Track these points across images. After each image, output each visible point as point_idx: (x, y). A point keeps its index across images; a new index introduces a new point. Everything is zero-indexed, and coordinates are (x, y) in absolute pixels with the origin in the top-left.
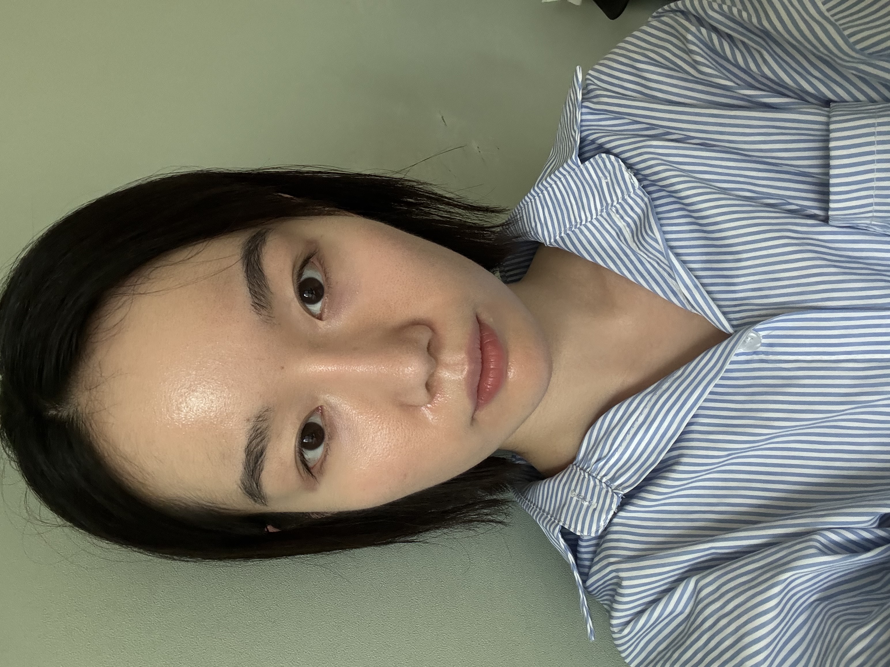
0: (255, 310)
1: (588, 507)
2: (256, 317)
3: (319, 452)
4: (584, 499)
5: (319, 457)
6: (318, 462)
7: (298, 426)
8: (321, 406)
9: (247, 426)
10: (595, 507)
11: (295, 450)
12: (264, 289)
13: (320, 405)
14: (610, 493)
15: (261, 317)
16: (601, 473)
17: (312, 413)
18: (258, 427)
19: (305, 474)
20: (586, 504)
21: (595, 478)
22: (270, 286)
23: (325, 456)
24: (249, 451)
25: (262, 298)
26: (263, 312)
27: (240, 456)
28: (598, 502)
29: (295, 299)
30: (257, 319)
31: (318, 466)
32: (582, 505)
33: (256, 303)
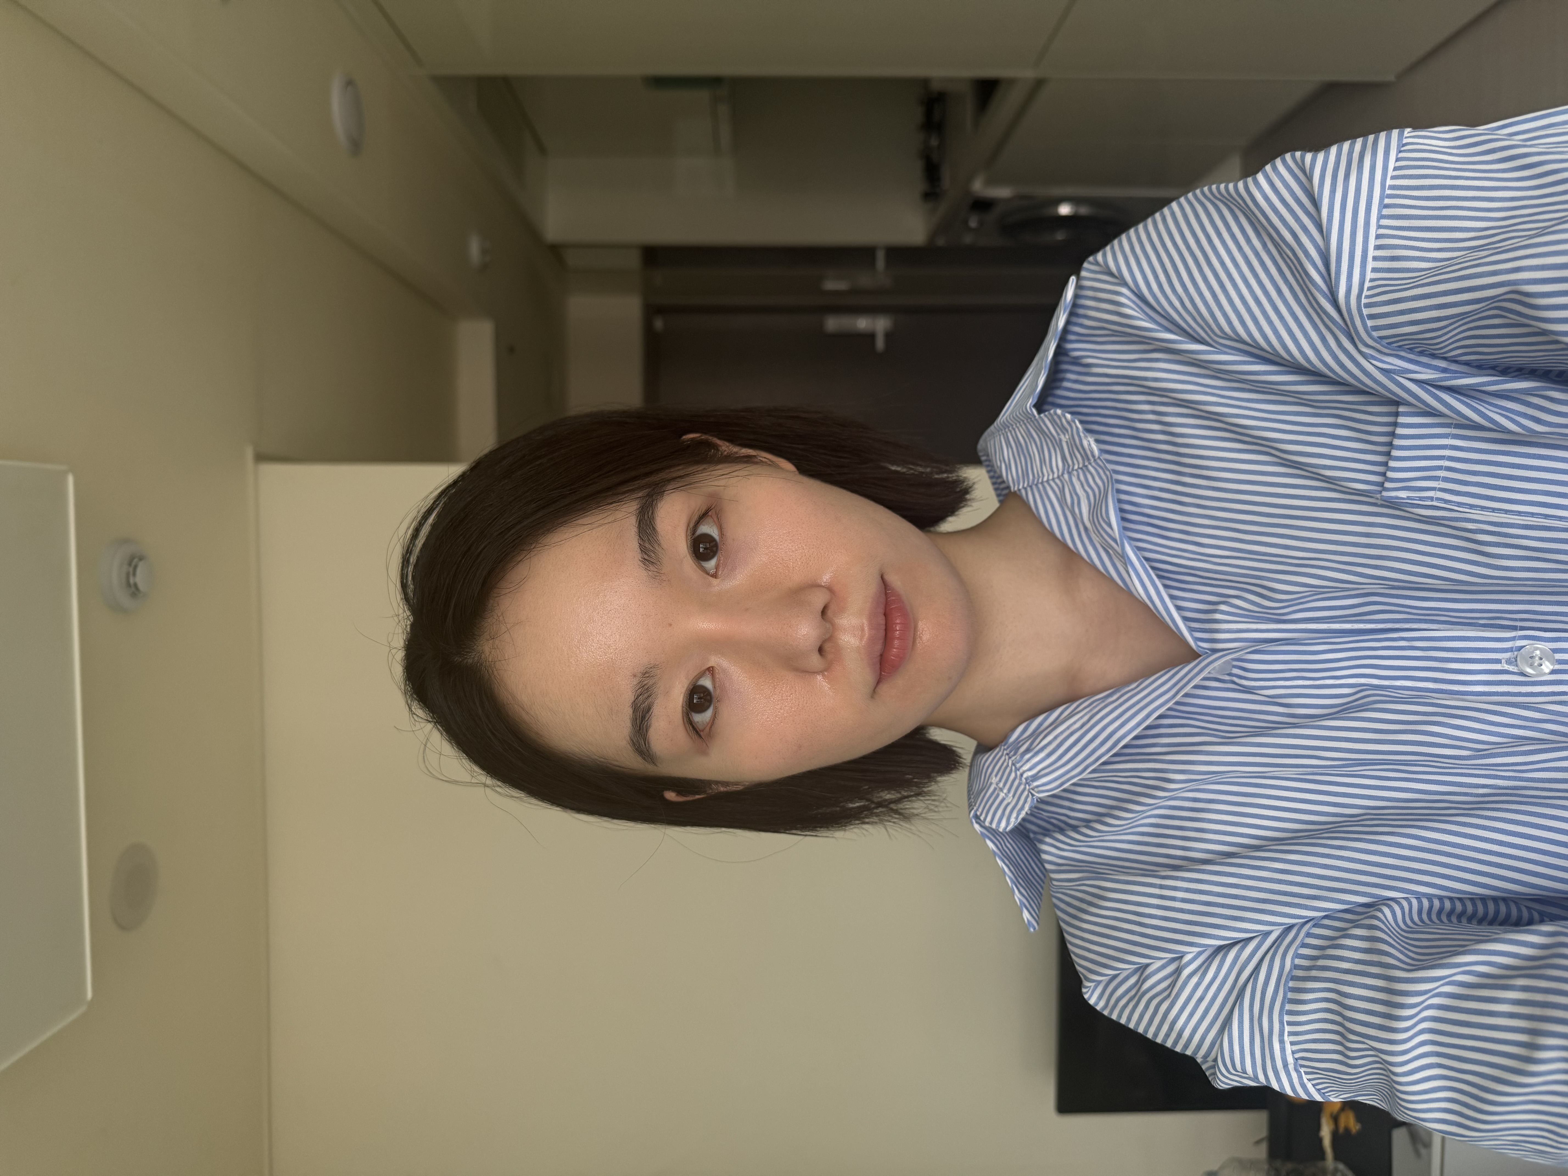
0: (643, 566)
1: (1003, 799)
2: (644, 573)
3: (709, 714)
4: (1001, 790)
5: (708, 720)
6: (707, 726)
7: (686, 686)
8: (712, 667)
9: (633, 681)
10: (1010, 801)
11: (683, 711)
12: (656, 546)
13: (710, 665)
14: (1026, 793)
15: (650, 573)
16: (1025, 766)
17: (702, 675)
18: (646, 682)
19: (695, 736)
20: (1002, 795)
21: (1017, 769)
22: (662, 542)
23: (714, 720)
24: (635, 707)
25: (653, 555)
26: (652, 568)
27: (628, 711)
28: (1014, 796)
29: (688, 555)
30: (645, 574)
31: (707, 729)
32: (998, 795)
33: (646, 559)
